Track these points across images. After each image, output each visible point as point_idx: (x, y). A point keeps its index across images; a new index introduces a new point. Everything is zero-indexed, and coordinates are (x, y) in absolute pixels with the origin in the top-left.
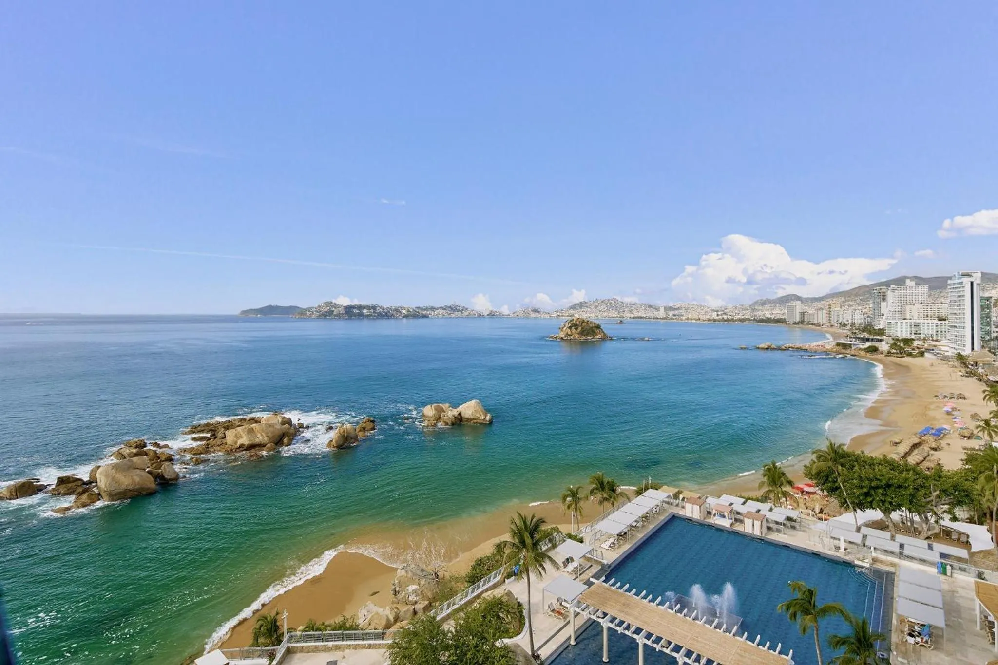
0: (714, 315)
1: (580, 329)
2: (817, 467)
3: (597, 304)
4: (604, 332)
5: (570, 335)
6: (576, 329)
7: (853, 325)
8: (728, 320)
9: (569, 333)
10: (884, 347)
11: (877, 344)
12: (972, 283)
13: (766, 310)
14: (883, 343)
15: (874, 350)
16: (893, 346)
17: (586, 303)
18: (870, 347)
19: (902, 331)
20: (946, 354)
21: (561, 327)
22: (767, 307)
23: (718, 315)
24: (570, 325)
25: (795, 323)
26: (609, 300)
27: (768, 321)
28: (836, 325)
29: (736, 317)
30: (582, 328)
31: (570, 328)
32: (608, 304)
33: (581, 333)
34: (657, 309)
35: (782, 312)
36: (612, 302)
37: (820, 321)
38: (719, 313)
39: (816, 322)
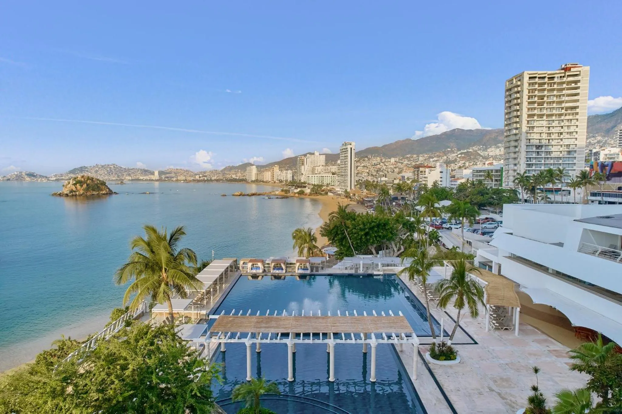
0: (197, 177)
1: (85, 186)
2: (334, 224)
3: (97, 169)
4: (109, 188)
5: (75, 191)
6: (82, 186)
7: (286, 181)
8: (208, 180)
9: (74, 189)
10: (307, 191)
11: (303, 189)
12: (351, 148)
13: (232, 174)
14: (307, 188)
15: (301, 193)
16: (312, 190)
17: (86, 168)
18: (300, 191)
19: (315, 181)
20: (339, 192)
21: (65, 184)
22: (233, 172)
23: (200, 177)
24: (74, 182)
25: (252, 181)
26: (108, 165)
27: (235, 180)
28: (277, 181)
29: (213, 178)
30: (87, 185)
31: (75, 184)
32: (108, 169)
33: (87, 189)
34: (153, 173)
35: (243, 175)
36: (112, 167)
37: (267, 179)
38: (201, 176)
39: (265, 180)
